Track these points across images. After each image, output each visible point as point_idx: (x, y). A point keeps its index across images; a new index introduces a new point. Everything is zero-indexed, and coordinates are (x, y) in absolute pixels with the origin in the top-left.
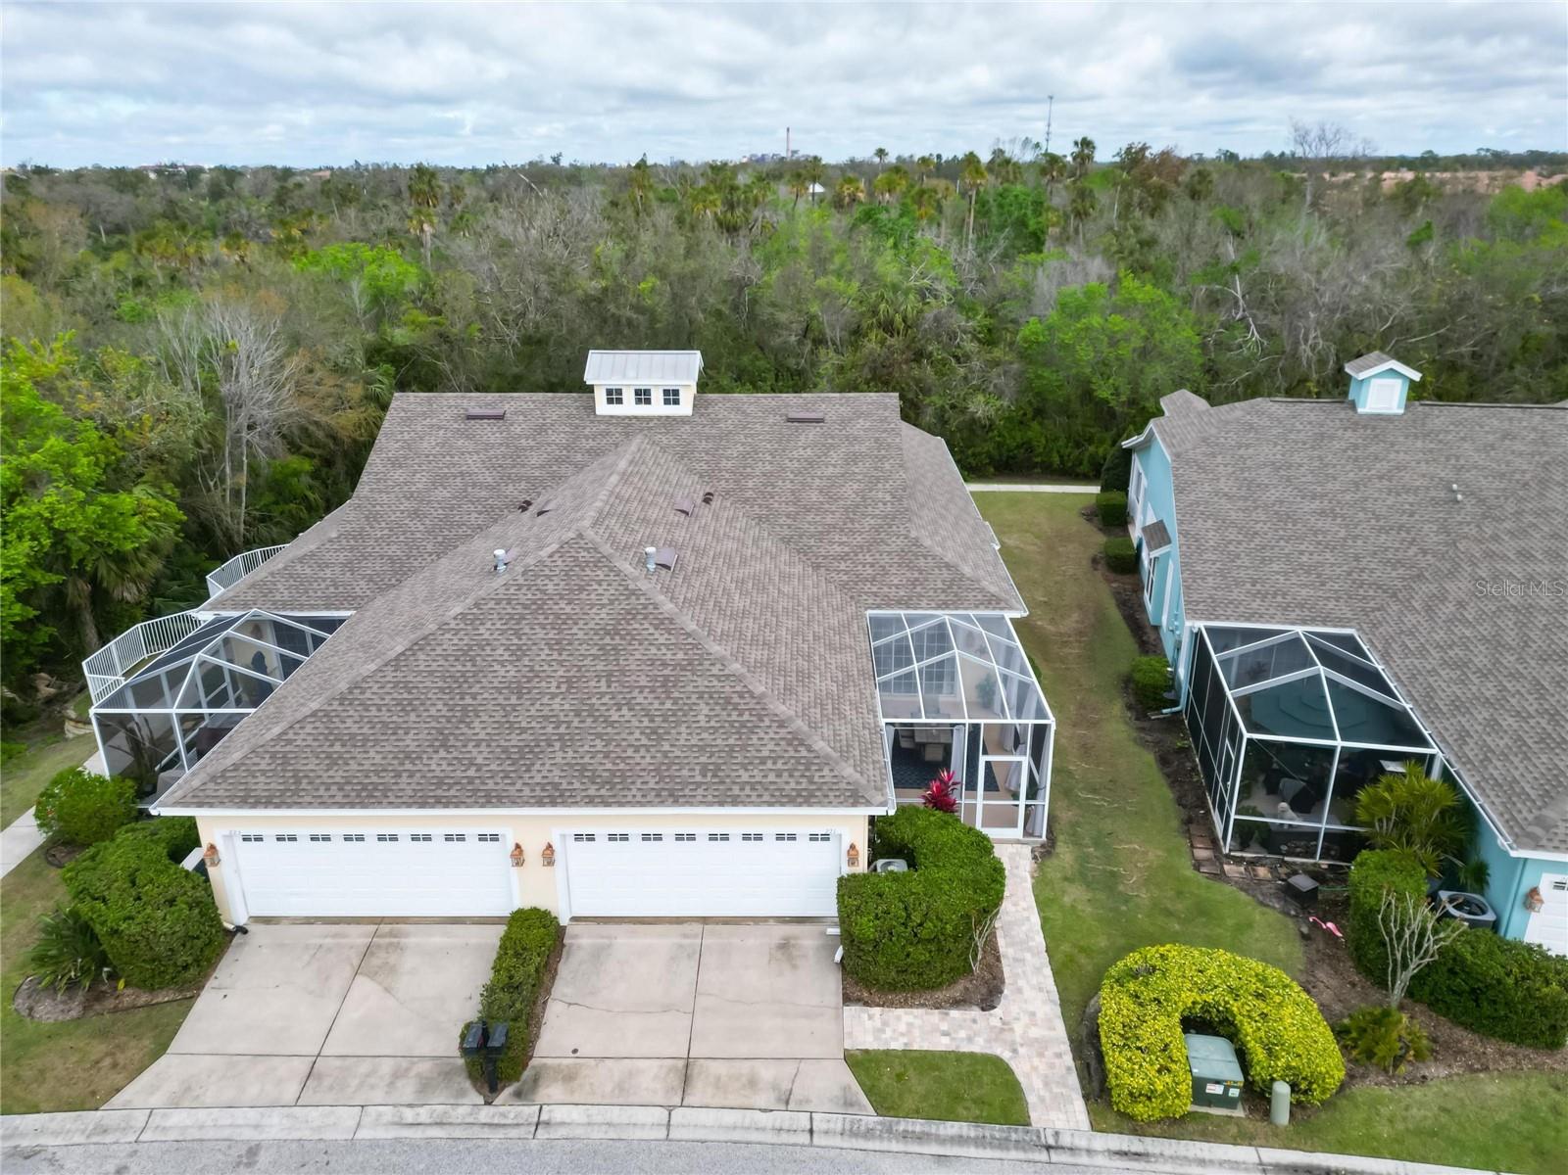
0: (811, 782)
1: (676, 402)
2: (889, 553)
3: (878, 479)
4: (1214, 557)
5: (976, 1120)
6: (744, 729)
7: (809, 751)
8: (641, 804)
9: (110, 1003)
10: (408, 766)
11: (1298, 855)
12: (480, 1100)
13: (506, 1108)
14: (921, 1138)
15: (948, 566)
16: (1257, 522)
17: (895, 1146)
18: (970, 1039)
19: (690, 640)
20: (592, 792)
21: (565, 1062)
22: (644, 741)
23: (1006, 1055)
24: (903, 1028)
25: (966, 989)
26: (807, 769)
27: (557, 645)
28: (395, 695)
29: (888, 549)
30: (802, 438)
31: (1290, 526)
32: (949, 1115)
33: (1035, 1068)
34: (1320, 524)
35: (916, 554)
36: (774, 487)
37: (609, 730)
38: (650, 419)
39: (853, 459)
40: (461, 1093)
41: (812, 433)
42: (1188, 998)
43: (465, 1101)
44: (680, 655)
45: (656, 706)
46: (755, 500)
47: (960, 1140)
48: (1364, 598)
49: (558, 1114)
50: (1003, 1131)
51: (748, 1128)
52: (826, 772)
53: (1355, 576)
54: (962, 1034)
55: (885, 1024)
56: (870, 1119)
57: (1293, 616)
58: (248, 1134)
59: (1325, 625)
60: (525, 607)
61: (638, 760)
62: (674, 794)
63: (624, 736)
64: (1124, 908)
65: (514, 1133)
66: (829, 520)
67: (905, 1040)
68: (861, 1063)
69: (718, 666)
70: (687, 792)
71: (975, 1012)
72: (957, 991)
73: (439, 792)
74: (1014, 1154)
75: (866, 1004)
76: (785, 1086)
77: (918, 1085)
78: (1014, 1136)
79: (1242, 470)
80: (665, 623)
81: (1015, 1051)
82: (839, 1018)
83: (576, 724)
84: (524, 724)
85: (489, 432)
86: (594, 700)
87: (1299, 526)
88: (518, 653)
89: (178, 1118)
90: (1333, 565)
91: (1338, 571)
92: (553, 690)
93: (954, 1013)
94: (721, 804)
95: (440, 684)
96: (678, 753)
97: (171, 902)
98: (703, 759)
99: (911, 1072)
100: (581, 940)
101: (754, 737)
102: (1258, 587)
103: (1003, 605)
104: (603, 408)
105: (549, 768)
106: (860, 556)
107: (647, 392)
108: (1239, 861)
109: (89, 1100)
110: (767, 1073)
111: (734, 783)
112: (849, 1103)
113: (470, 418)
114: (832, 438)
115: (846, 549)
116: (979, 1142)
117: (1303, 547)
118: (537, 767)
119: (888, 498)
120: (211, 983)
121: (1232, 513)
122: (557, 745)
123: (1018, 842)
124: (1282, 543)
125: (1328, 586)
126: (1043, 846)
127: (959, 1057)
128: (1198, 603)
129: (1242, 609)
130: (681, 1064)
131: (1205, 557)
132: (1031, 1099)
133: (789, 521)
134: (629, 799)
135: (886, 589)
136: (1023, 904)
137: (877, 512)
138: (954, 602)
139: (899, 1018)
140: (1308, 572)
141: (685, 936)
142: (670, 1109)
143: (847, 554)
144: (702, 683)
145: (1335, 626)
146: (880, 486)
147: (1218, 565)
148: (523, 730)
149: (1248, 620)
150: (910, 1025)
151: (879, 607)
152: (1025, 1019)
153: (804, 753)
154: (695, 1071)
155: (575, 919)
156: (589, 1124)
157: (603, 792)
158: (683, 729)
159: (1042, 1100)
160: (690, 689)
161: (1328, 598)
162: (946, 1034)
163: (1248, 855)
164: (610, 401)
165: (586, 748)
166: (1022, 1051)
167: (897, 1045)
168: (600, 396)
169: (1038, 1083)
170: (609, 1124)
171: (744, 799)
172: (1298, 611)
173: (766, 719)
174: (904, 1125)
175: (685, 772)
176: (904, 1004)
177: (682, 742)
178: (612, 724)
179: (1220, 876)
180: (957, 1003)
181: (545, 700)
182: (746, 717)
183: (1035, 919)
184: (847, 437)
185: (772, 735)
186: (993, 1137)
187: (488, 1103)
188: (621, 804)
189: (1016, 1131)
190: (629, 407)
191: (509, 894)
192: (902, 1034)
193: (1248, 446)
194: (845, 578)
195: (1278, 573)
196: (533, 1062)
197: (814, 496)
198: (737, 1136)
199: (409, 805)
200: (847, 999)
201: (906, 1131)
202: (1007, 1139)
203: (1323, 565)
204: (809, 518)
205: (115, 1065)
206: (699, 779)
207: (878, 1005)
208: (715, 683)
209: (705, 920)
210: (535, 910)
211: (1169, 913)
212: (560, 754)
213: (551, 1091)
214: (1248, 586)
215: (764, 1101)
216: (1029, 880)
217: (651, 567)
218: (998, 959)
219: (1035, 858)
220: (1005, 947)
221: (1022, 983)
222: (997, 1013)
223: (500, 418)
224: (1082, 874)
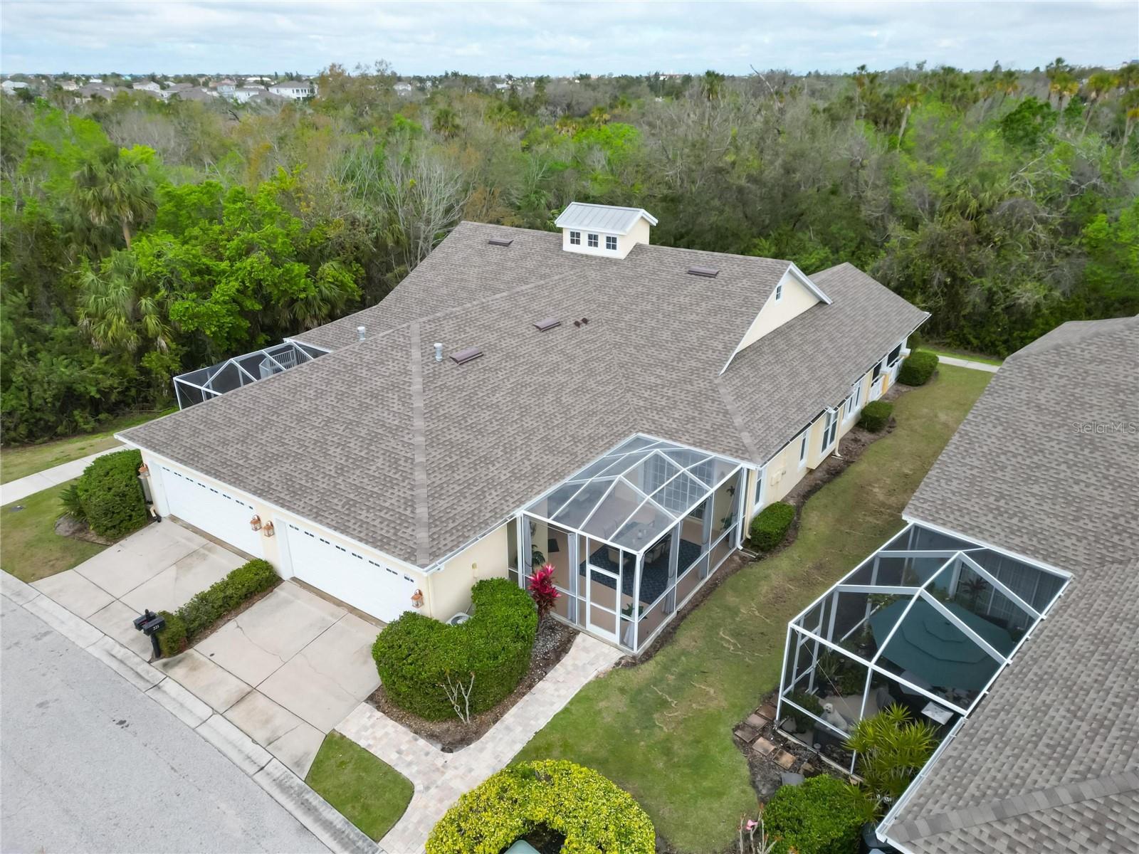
0: (395, 534)
1: (614, 247)
2: (688, 392)
3: (724, 330)
4: (976, 463)
5: (350, 818)
6: (388, 483)
7: (412, 512)
8: (298, 512)
9: (81, 535)
10: (219, 448)
11: (834, 760)
12: (148, 657)
13: (154, 672)
14: (309, 809)
15: (726, 413)
16: (1051, 439)
17: (290, 806)
18: (409, 764)
19: (410, 414)
20: (282, 495)
21: (205, 659)
22: (332, 473)
23: (418, 787)
24: (379, 733)
25: (448, 730)
26: (400, 524)
27: (341, 396)
28: (247, 404)
29: (690, 388)
30: (690, 288)
31: (1086, 451)
32: (338, 806)
33: (426, 807)
34: (1124, 457)
35: (707, 397)
36: (642, 322)
37: (322, 459)
38: (594, 258)
39: (714, 312)
40: (144, 651)
41: (702, 283)
42: (540, 814)
43: (143, 656)
44: (396, 422)
45: (356, 452)
46: (622, 330)
47: (327, 825)
48: (1115, 546)
49: (169, 686)
50: (357, 835)
51: (236, 747)
52: (409, 531)
53: (1122, 520)
54: (410, 758)
55: (373, 726)
56: (297, 782)
57: (1017, 541)
58: (55, 625)
59: (1045, 559)
60: (346, 366)
61: (319, 484)
62: (317, 515)
63: (325, 465)
64: (638, 731)
65: (141, 684)
66: (663, 356)
67: (371, 742)
68: (334, 743)
69: (410, 436)
70: (326, 514)
71: (435, 749)
72: (437, 728)
73: (220, 469)
75: (378, 708)
76: (280, 733)
77: (347, 775)
78: (360, 843)
79: (1076, 385)
80: (405, 399)
81: (427, 788)
82: (353, 707)
83: (309, 450)
84: (286, 441)
85: (495, 254)
86: (330, 438)
87: (1097, 454)
88: (320, 394)
89: (45, 603)
90: (1105, 503)
91: (1105, 509)
92: (316, 424)
93: (422, 742)
94: (336, 529)
95: (270, 404)
96: (342, 487)
97: (110, 489)
98: (352, 496)
99: (351, 766)
101: (391, 491)
102: (1002, 503)
103: (747, 456)
104: (568, 246)
105: (273, 475)
106: (665, 390)
107: (596, 237)
108: (778, 739)
109: (26, 578)
110: (281, 719)
111: (355, 518)
112: (298, 764)
113: (491, 243)
114: (712, 292)
115: (659, 382)
116: (337, 834)
117: (1083, 477)
118: (271, 470)
119: (720, 347)
120: (122, 542)
121: (1031, 425)
122: (291, 459)
123: (616, 646)
124: (1064, 467)
125: (1081, 523)
126: (634, 658)
127: (388, 771)
128: (926, 501)
129: (967, 519)
130: (249, 689)
131: (968, 460)
132: (399, 826)
133: (634, 351)
134: (295, 507)
135: (665, 420)
136: (563, 692)
137: (704, 357)
138: (709, 443)
139: (385, 726)
140: (1069, 504)
142: (215, 712)
143: (657, 385)
144: (393, 443)
145: (1056, 565)
146: (721, 336)
147: (975, 472)
148: (284, 444)
149: (964, 531)
150: (387, 734)
151: (649, 432)
152: (462, 770)
153: (408, 513)
154: (250, 698)
155: (294, 579)
156: (174, 699)
157: (287, 498)
158: (358, 472)
159: (404, 830)
160: (383, 446)
161: (1069, 535)
162: (399, 752)
163: (792, 739)
164: (572, 242)
165: (302, 467)
166: (433, 791)
167: (363, 744)
168: (567, 237)
169: (415, 819)
170: (182, 705)
171: (350, 530)
172: (1025, 538)
173: (407, 481)
174: (315, 799)
175: (336, 501)
176: (398, 720)
177: (350, 480)
178: (326, 455)
179: (746, 746)
180: (432, 737)
181: (307, 430)
182: (397, 476)
183: (559, 706)
184: (724, 292)
185: (400, 494)
186: (348, 836)
187: (149, 662)
188: (289, 508)
189: (365, 841)
190: (583, 248)
191: (258, 547)
192: (375, 738)
193: (1102, 362)
194: (642, 403)
195: (1033, 495)
196: (190, 651)
197: (666, 335)
198: (225, 748)
199: (202, 470)
200: (372, 699)
201: (307, 800)
202: (354, 843)
203: (1092, 499)
204: (649, 352)
205: (53, 566)
206: (339, 508)
207: (384, 712)
208: (400, 447)
209: (353, 610)
210: (266, 562)
211: (668, 752)
212: (287, 466)
213: (179, 672)
214: (992, 499)
215: (260, 735)
216: (591, 677)
217: (439, 358)
218: (495, 722)
219: (617, 664)
220: (510, 716)
221: (490, 746)
222: (449, 756)
223: (507, 245)
224: (640, 691)
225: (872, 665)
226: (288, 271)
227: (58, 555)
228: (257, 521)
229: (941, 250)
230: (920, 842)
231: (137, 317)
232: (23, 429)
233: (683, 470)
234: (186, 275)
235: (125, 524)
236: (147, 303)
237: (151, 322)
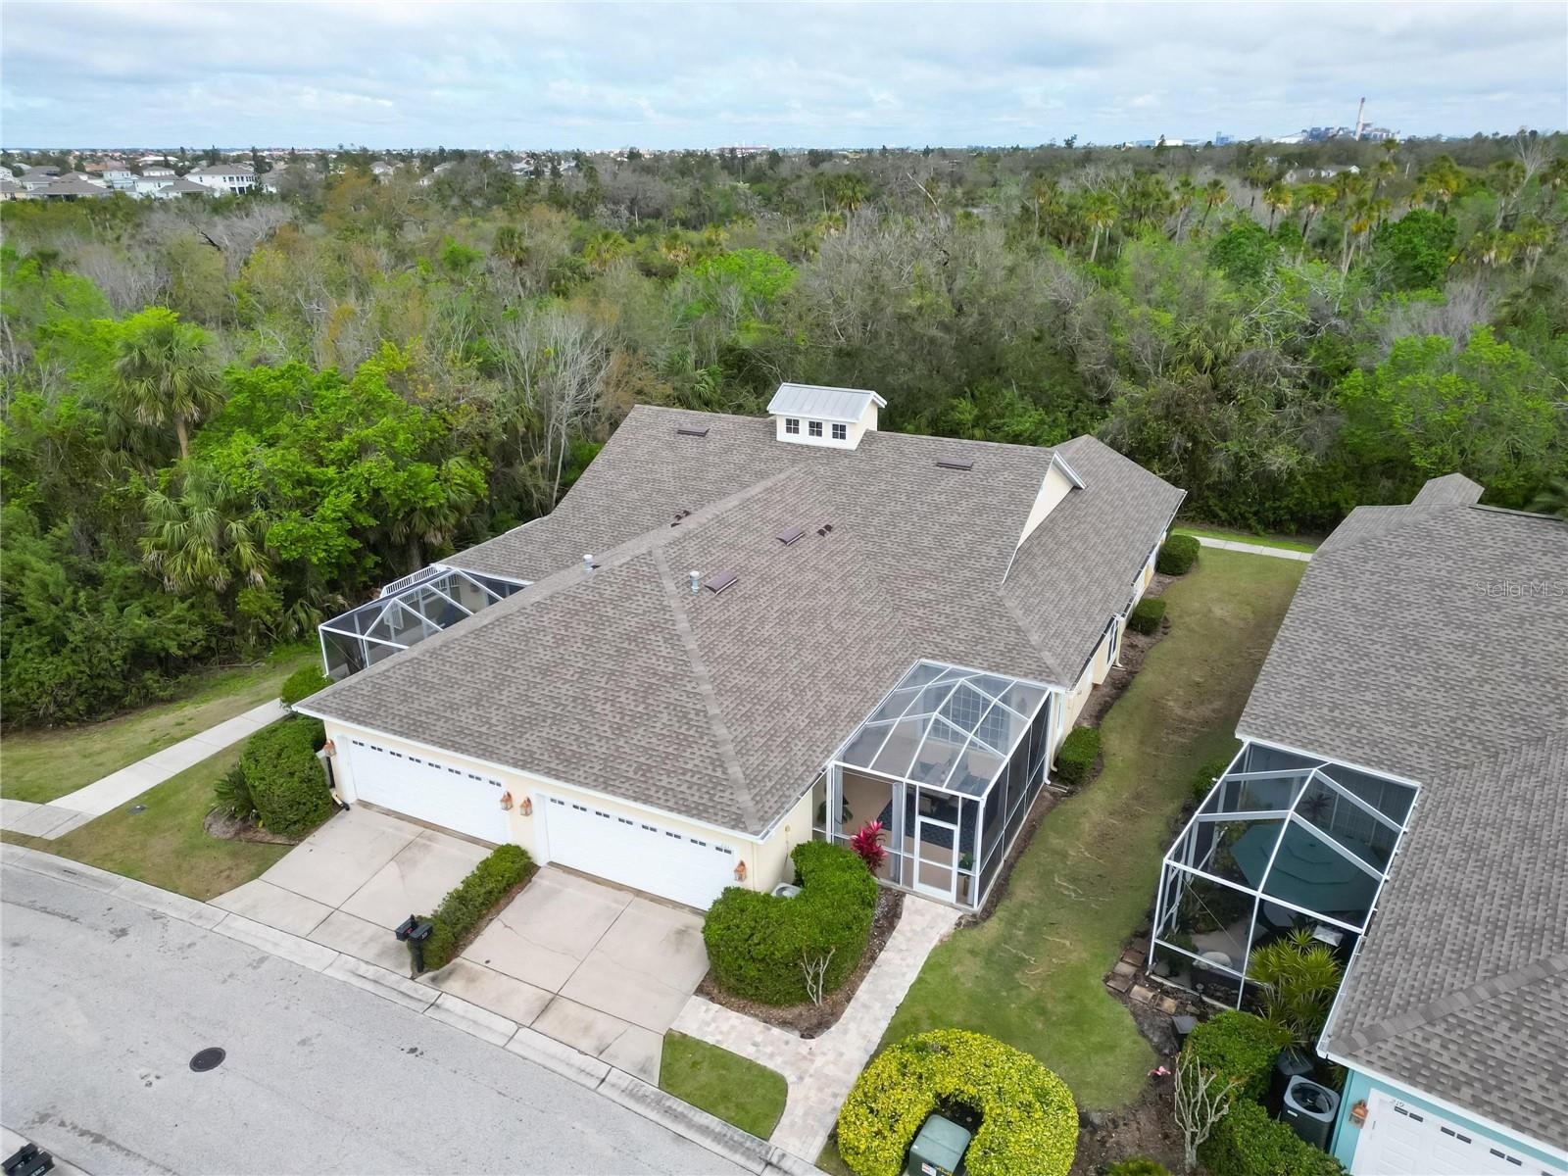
0: (711, 800)
1: (843, 437)
2: (969, 608)
3: (994, 533)
4: (1303, 672)
5: (728, 1120)
6: (683, 742)
7: (724, 773)
8: (581, 784)
9: (250, 835)
10: (448, 714)
11: (1218, 999)
12: (409, 974)
13: (422, 987)
14: (678, 1117)
15: (1018, 630)
16: (1375, 642)
17: (653, 1115)
18: (772, 1056)
19: (684, 658)
20: (552, 765)
21: (478, 967)
22: (608, 734)
23: (790, 1077)
24: (725, 1028)
25: (801, 1015)
26: (713, 788)
27: (588, 642)
28: (466, 658)
29: (970, 603)
30: (943, 483)
31: (1412, 653)
32: (708, 1108)
33: (807, 1098)
34: (1451, 657)
35: (993, 613)
36: (895, 526)
37: (590, 719)
38: (819, 449)
39: (980, 510)
40: (401, 966)
41: (954, 479)
42: (949, 1084)
43: (400, 972)
44: (671, 669)
45: (632, 707)
46: (872, 536)
47: (704, 1130)
48: (1456, 750)
49: (448, 1002)
50: (742, 1136)
51: (562, 1061)
52: (727, 794)
53: (1459, 723)
54: (769, 1050)
55: (714, 1020)
56: (651, 1088)
57: (1359, 753)
58: (268, 948)
59: (1391, 770)
60: (583, 605)
61: (596, 748)
62: (606, 784)
63: (597, 726)
64: (1004, 994)
65: (413, 1005)
66: (929, 567)
67: (719, 1038)
68: (675, 1044)
69: (694, 684)
70: (617, 783)
71: (793, 1036)
72: (788, 1014)
73: (457, 739)
74: (738, 1158)
75: (712, 999)
76: (609, 1040)
77: (705, 1075)
78: (748, 1144)
79: (1390, 582)
80: (674, 639)
81: (801, 1078)
82: (683, 1002)
83: (569, 708)
84: (535, 700)
85: (689, 445)
86: (591, 692)
87: (1424, 655)
88: (560, 640)
89: (241, 924)
90: (1440, 706)
91: (1442, 714)
92: (568, 677)
93: (776, 1031)
94: (636, 799)
95: (498, 656)
96: (627, 750)
97: (292, 774)
98: (642, 760)
99: (706, 1065)
100: (542, 881)
101: (689, 750)
102: (1336, 713)
103: (1053, 678)
104: (783, 435)
105: (531, 741)
106: (941, 606)
107: (819, 425)
108: (1154, 986)
109: (200, 896)
110: (602, 1025)
111: (654, 785)
112: (643, 1070)
113: (680, 432)
114: (971, 487)
115: (931, 597)
116: (718, 1138)
117: (1414, 681)
118: (527, 736)
119: (995, 553)
120: (310, 839)
121: (1352, 628)
122: (549, 721)
123: (951, 905)
124: (1392, 671)
125: (1419, 730)
126: (974, 916)
127: (751, 1065)
128: (1257, 717)
129: (1304, 733)
130: (550, 996)
131: (1293, 669)
132: (785, 1120)
133: (893, 562)
134: (575, 777)
135: (949, 641)
136: (910, 961)
137: (978, 565)
138: (1007, 667)
139: (728, 1019)
140: (1404, 710)
141: (616, 901)
142: (520, 1026)
143: (930, 601)
144: (674, 694)
145: (1402, 775)
146: (993, 540)
147: (1302, 681)
148: (533, 704)
149: (1304, 746)
150: (733, 1027)
151: (934, 657)
152: (831, 1056)
153: (719, 774)
154: (555, 1006)
155: (551, 864)
156: (463, 1017)
157: (560, 767)
158: (641, 731)
159: (793, 1124)
160: (663, 698)
161: (1410, 743)
162: (755, 1044)
163: (1168, 984)
164: (789, 430)
165: (567, 729)
166: (807, 1080)
167: (710, 1040)
168: (781, 426)
169: (800, 1111)
170: (475, 1022)
171: (654, 799)
172: (1367, 749)
173: (706, 738)
174: (680, 1106)
175: (624, 767)
176: (739, 1010)
177: (635, 741)
178: (593, 713)
179: (1123, 995)
180: (784, 1024)
181: (559, 685)
182: (691, 732)
183: (912, 977)
184: (985, 487)
185: (702, 752)
186: (732, 1139)
187: (412, 979)
188: (567, 780)
189: (753, 1141)
190: (803, 437)
191: (504, 830)
192: (721, 1033)
193: (1412, 555)
194: (917, 624)
195: (1367, 703)
196: (457, 960)
197: (927, 541)
198: (549, 1064)
199: (434, 743)
200: (700, 990)
201: (670, 1107)
202: (741, 1144)
203: (1427, 703)
204: (912, 562)
205: (228, 877)
206: (631, 775)
207: (721, 1004)
208: (684, 698)
209: (639, 893)
210: (518, 847)
211: (1043, 1011)
212: (547, 730)
213: (454, 985)
214: (1325, 710)
215: (586, 1044)
216: (935, 942)
217: (695, 588)
218: (849, 1000)
219: (958, 924)
220: (863, 991)
221: (852, 1026)
222: (812, 1042)
223: (703, 435)
224: (991, 952)
225: (1259, 894)
226: (412, 474)
227: (229, 862)
228: (508, 798)
229: (1179, 410)
230: (1361, 1053)
231: (225, 545)
232: (81, 704)
233: (995, 701)
234: (286, 490)
235: (312, 815)
236: (237, 527)
237: (246, 551)
